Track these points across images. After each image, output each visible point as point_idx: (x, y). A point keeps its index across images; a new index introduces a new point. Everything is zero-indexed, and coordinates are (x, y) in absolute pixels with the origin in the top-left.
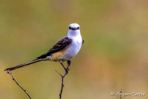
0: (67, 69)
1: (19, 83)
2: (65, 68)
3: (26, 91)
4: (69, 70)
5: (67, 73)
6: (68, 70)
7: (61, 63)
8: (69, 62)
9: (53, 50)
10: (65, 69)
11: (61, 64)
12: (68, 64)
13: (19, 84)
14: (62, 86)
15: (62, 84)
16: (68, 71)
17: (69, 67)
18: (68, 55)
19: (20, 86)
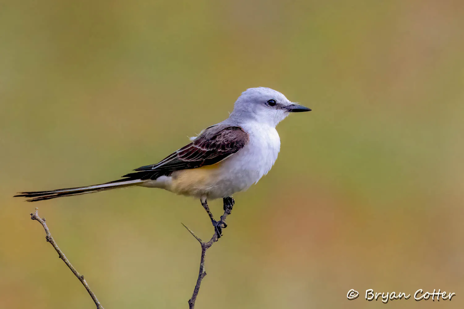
0: (221, 222)
1: (63, 254)
2: (214, 218)
3: (85, 281)
4: (226, 226)
5: (219, 237)
6: (223, 225)
7: (204, 201)
8: (228, 203)
9: (183, 160)
10: (214, 222)
11: (204, 205)
12: (225, 209)
13: (65, 257)
14: (200, 275)
15: (201, 269)
16: (223, 230)
17: (228, 217)
18: (228, 183)
19: (67, 264)
